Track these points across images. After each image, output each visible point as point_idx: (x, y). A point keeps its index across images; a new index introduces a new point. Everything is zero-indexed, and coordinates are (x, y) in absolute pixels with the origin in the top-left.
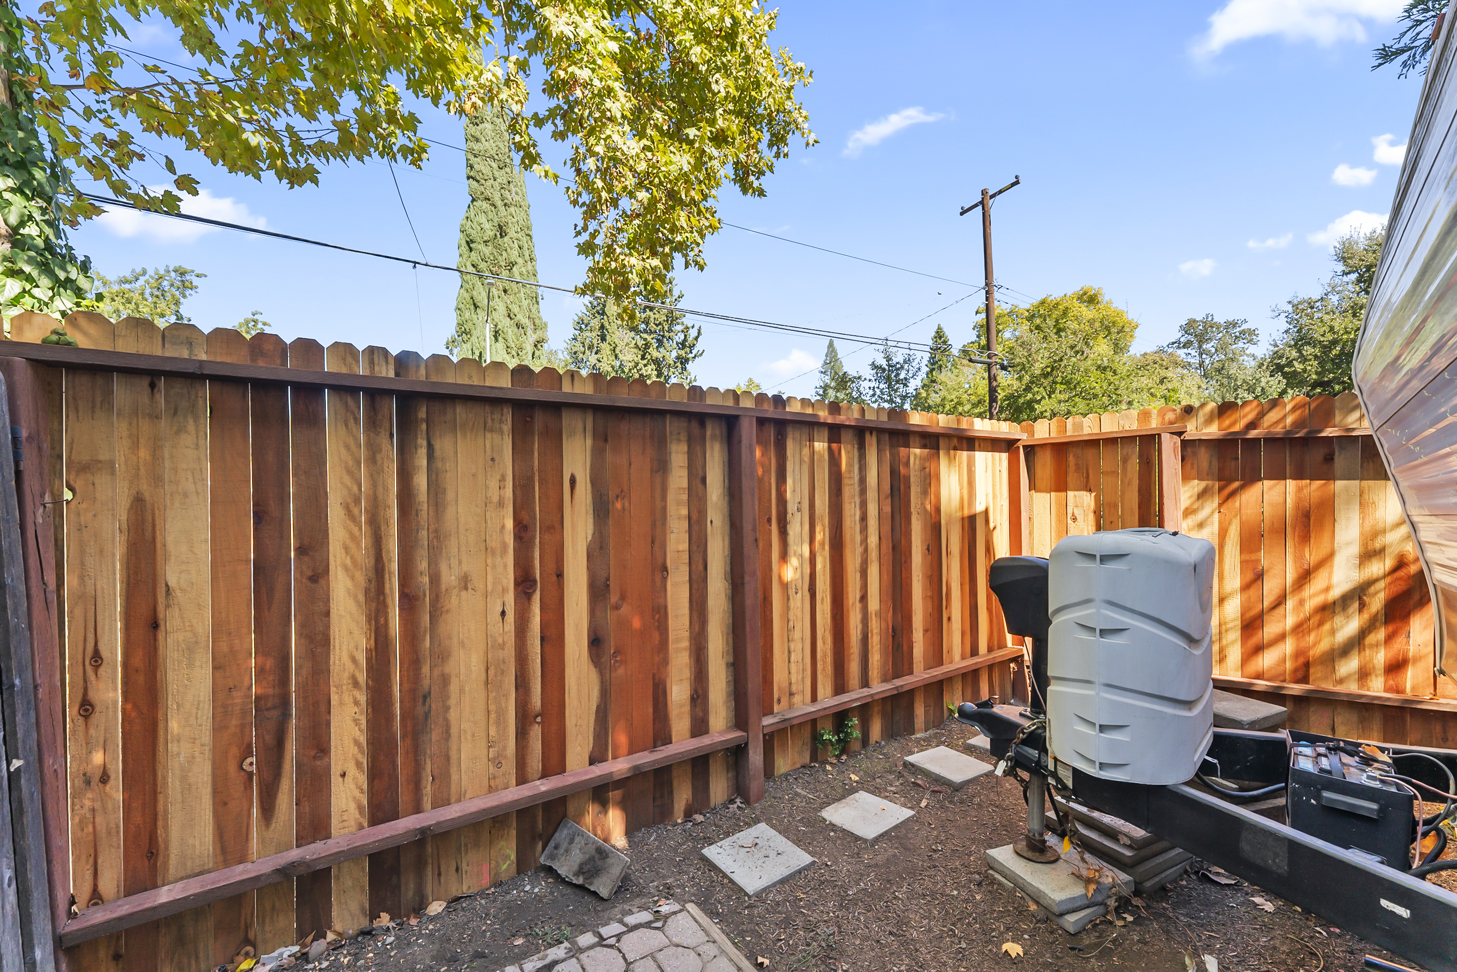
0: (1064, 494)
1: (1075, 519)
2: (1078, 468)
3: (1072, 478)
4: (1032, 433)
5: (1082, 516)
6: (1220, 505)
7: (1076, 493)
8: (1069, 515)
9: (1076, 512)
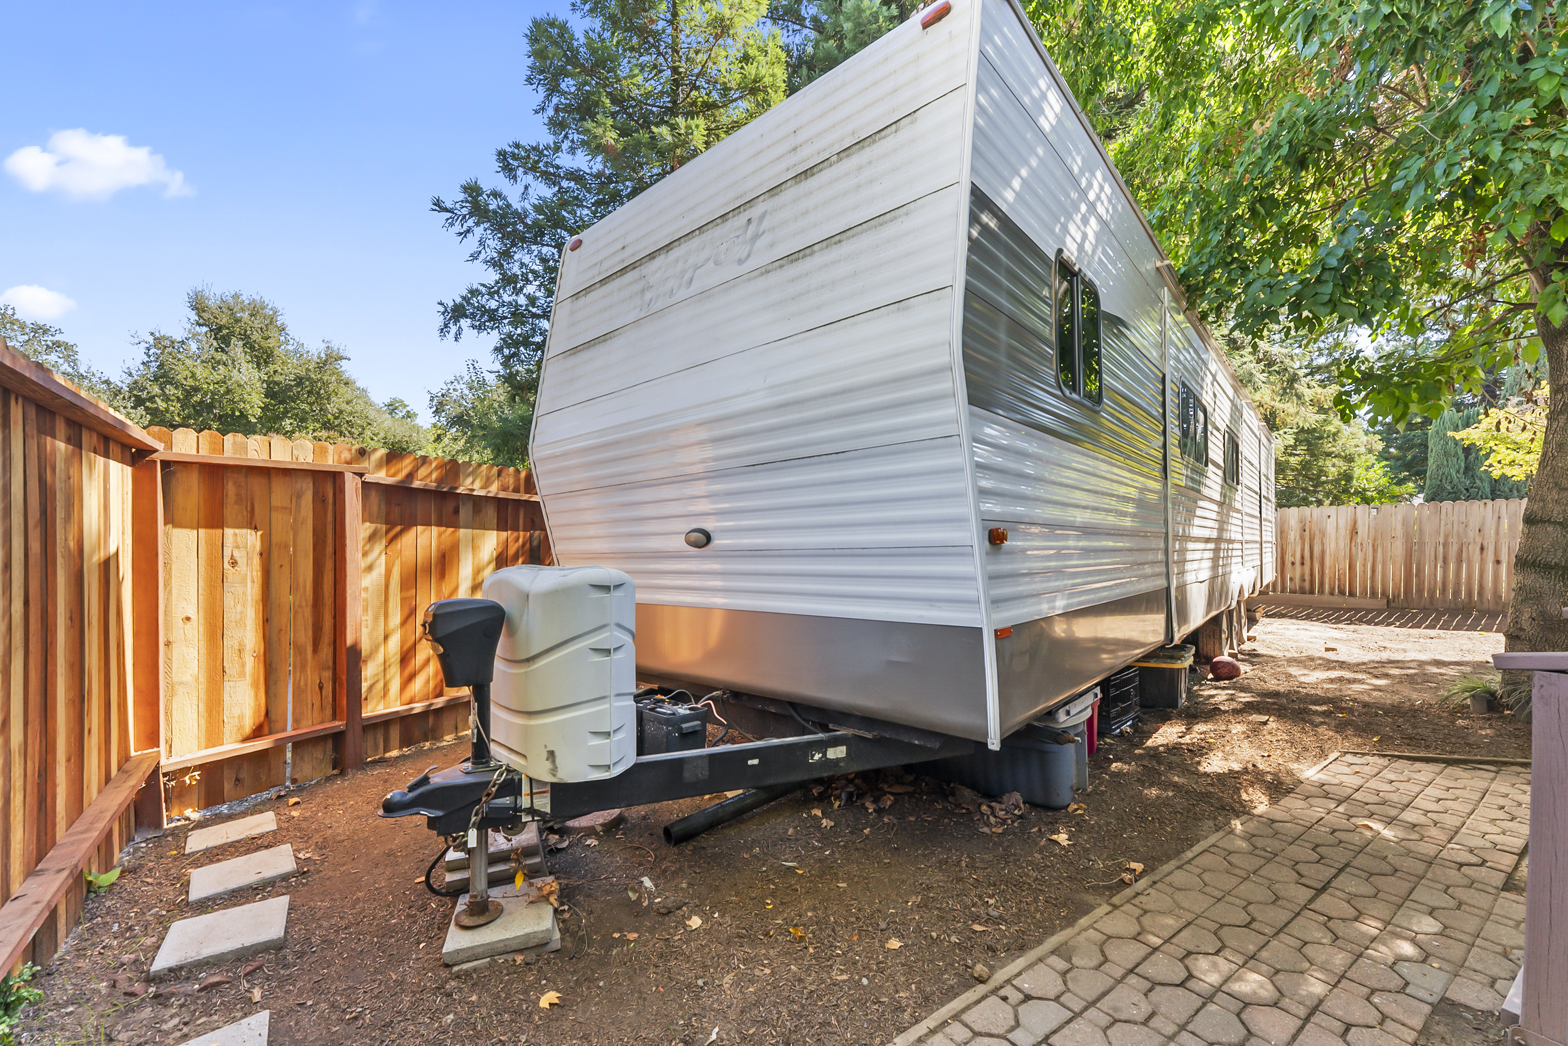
0: (219, 531)
1: (234, 563)
2: (239, 500)
3: (231, 510)
4: (169, 445)
5: (245, 560)
6: (386, 547)
7: (237, 531)
8: (226, 560)
9: (237, 554)
